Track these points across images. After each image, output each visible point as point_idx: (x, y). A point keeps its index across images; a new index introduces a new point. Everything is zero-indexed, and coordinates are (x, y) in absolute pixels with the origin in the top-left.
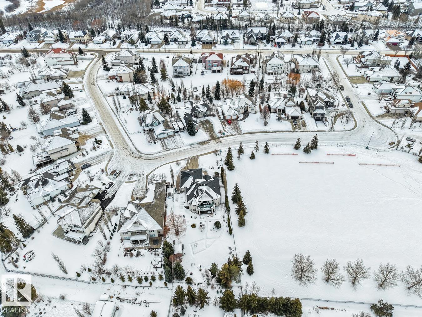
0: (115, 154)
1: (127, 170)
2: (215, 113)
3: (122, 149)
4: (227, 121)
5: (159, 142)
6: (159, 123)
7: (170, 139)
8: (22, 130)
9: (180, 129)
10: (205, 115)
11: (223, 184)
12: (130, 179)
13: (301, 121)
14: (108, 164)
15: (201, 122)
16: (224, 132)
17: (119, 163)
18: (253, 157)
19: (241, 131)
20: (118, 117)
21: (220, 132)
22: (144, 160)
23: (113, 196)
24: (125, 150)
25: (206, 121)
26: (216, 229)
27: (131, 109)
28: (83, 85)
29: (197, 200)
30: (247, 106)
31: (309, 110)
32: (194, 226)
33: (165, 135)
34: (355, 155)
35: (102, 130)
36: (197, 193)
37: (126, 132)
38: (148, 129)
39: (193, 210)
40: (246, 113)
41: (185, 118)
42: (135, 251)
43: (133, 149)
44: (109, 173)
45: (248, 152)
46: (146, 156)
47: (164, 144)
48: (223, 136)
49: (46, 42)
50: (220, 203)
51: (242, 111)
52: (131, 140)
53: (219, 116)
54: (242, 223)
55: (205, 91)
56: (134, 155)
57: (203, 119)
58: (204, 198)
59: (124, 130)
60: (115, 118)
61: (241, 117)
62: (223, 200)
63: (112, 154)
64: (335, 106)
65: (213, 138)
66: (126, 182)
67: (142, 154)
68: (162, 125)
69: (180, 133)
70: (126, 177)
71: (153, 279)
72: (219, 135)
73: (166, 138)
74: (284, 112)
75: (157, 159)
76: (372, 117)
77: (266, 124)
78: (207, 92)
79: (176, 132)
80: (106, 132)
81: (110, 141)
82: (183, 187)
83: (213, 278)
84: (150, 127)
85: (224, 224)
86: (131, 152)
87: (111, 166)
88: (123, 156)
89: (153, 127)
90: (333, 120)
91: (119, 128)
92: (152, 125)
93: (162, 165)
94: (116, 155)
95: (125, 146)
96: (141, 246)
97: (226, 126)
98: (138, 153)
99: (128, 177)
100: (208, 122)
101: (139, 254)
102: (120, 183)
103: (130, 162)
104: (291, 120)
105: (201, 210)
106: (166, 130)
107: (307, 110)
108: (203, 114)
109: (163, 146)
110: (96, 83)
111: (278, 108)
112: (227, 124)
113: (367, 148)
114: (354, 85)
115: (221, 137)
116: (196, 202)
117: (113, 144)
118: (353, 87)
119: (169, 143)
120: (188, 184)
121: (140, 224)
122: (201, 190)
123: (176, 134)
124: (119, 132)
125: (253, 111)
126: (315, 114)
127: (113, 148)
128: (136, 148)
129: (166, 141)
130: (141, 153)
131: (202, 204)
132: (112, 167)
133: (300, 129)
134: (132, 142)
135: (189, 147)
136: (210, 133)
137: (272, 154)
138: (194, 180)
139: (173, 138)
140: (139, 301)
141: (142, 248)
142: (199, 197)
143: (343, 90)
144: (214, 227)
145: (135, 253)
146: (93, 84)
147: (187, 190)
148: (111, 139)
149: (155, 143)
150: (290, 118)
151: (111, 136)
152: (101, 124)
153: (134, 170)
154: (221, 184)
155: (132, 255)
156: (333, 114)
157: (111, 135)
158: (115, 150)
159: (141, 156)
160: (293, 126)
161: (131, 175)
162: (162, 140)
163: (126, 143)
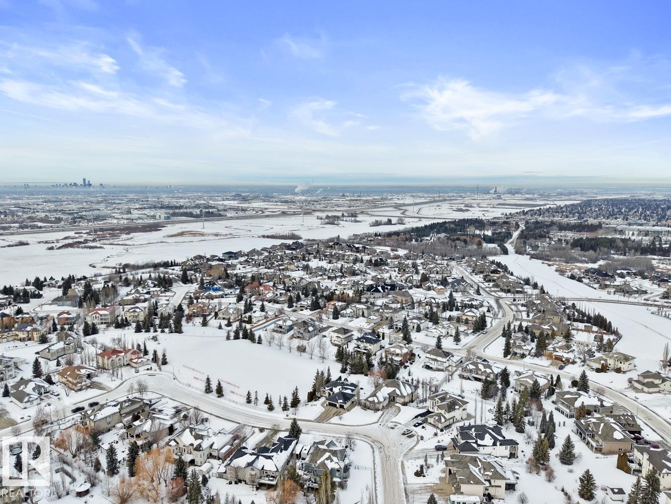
0: (402, 455)
1: (395, 434)
3: (391, 458)
12: (395, 426)
14: (414, 446)
17: (400, 443)
22: (372, 437)
23: (416, 417)
24: (388, 454)
37: (375, 478)
43: (377, 452)
44: (415, 437)
46: (366, 440)
52: (374, 464)
56: (380, 445)
59: (376, 483)
63: (405, 455)
66: (401, 424)
67: (369, 443)
70: (399, 428)
75: (357, 434)
80: (405, 490)
81: (403, 473)
86: (382, 450)
87: (411, 444)
88: (393, 448)
93: (356, 426)
94: (401, 453)
95: (386, 459)
98: (374, 446)
99: (396, 428)
102: (406, 425)
103: (388, 439)
117: (400, 467)
124: (384, 483)
127: (402, 463)
128: (373, 452)
130: (371, 445)
132: (411, 442)
134: (374, 462)
148: (401, 476)
151: (400, 480)
153: (387, 431)
157: (398, 483)
158: (400, 460)
159: (372, 442)
161: (393, 428)
163: (382, 462)
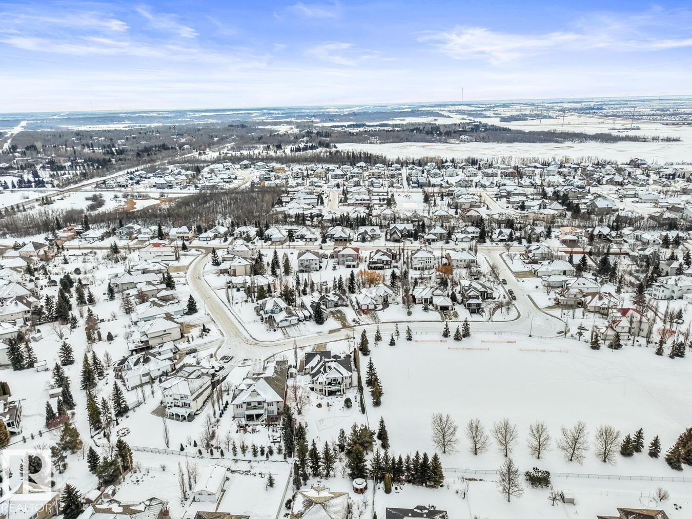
0: (225, 341)
1: (240, 355)
2: (349, 303)
3: (234, 337)
4: (363, 311)
5: (280, 330)
6: (281, 310)
7: (292, 327)
8: (111, 322)
9: (305, 317)
10: (336, 306)
11: (356, 367)
13: (452, 312)
14: (217, 350)
15: (331, 312)
16: (358, 320)
17: (231, 349)
18: (392, 343)
19: (379, 320)
20: (230, 308)
21: (354, 321)
23: (225, 378)
24: (238, 338)
25: (337, 311)
26: (346, 409)
27: (246, 301)
28: (186, 280)
29: (324, 376)
30: (386, 294)
31: (462, 302)
32: (319, 406)
33: (287, 323)
34: (515, 342)
35: (210, 320)
36: (325, 370)
37: (239, 322)
38: (267, 316)
39: (319, 391)
40: (386, 304)
41: (311, 306)
42: (249, 427)
43: (248, 337)
44: (219, 359)
45: (386, 339)
46: (264, 343)
47: (285, 332)
48: (357, 324)
49: (139, 239)
50: (351, 384)
51: (381, 300)
52: (245, 329)
53: (353, 307)
54: (377, 403)
55: (337, 283)
56: (249, 342)
57: (333, 309)
58: (332, 375)
59: (237, 320)
60: (226, 309)
61: (380, 307)
62: (355, 383)
63: (223, 342)
64: (495, 298)
65: (345, 326)
66: (239, 366)
67: (259, 341)
68: (284, 312)
69: (305, 322)
70: (239, 361)
71: (271, 452)
72: (353, 324)
73: (288, 326)
74: (431, 302)
75: (276, 345)
76: (539, 309)
77: (409, 313)
78: (339, 284)
79: (301, 321)
80: (215, 322)
81: (219, 330)
82: (307, 367)
83: (341, 452)
84: (270, 314)
85: (356, 405)
86: (245, 340)
87: (221, 352)
88: (236, 343)
89: (273, 315)
90: (492, 311)
91: (231, 318)
92: (272, 312)
94: (227, 342)
95: (238, 334)
96: (256, 423)
97: (361, 315)
98: (253, 340)
99: (242, 362)
100: (340, 312)
101: (254, 431)
102: (232, 367)
103: (244, 348)
104: (440, 311)
105: (329, 389)
106: (288, 317)
107: (460, 301)
108: (333, 303)
109: (284, 334)
110: (202, 278)
111: (424, 297)
112: (362, 314)
113: (530, 336)
114: (519, 279)
115: (355, 326)
116: (322, 378)
117: (224, 333)
118: (518, 281)
119: (291, 331)
120: (313, 363)
121: (258, 394)
122: (329, 367)
123: (300, 323)
125: (394, 302)
126: (469, 305)
127: (223, 336)
128: (251, 337)
129: (287, 329)
130: (257, 340)
131: (330, 384)
132: (223, 353)
133: (451, 319)
134: (247, 330)
135: (316, 335)
136: (342, 322)
137: (416, 341)
138: (321, 359)
139: (296, 327)
140: (253, 471)
141: (258, 425)
142: (326, 374)
143: (506, 284)
144: (344, 407)
145: (249, 429)
146: (199, 278)
147: (313, 368)
148: (221, 328)
149: (275, 331)
150: (439, 308)
151: (221, 326)
152: (208, 314)
153: (249, 356)
154: (353, 367)
155: (245, 431)
156: (493, 306)
157: (222, 324)
158: (226, 338)
159: (257, 343)
160: (442, 316)
161: (245, 360)
162: (283, 329)
163: (239, 332)
